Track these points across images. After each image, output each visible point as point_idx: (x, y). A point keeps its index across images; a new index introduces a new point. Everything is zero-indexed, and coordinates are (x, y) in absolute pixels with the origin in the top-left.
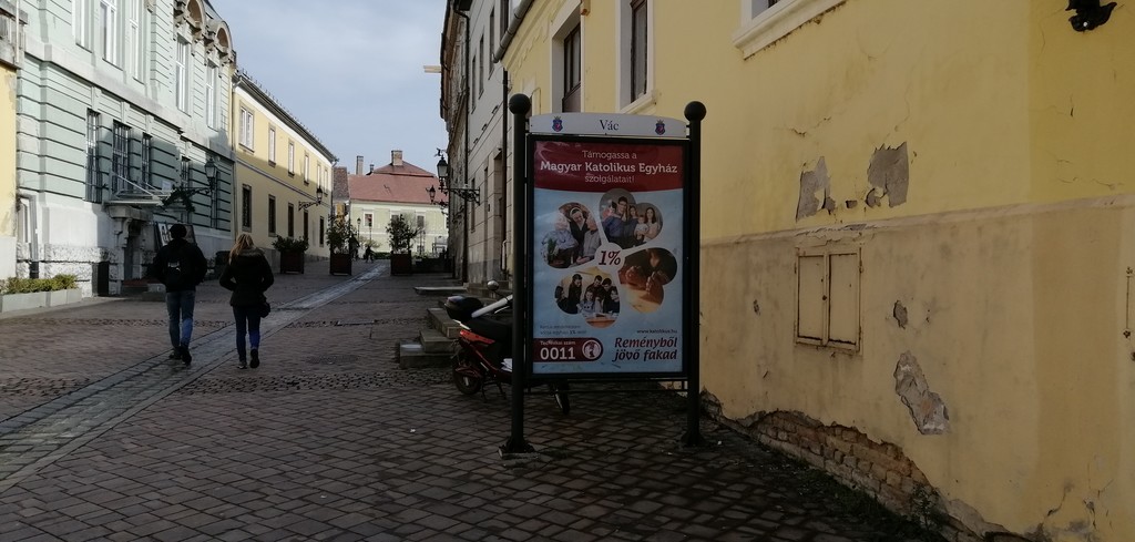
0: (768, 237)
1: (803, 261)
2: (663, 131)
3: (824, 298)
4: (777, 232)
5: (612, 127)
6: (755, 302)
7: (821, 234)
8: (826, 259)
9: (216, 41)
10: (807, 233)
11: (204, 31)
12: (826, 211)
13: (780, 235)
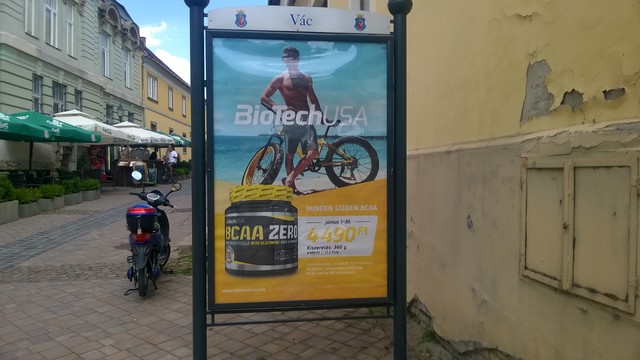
0: (484, 144)
1: (533, 175)
2: (364, 27)
3: (565, 227)
4: (494, 139)
5: (305, 22)
6: (469, 217)
7: (562, 139)
8: (568, 173)
9: (129, 34)
10: (540, 138)
11: (119, 28)
12: (567, 106)
13: (501, 142)
